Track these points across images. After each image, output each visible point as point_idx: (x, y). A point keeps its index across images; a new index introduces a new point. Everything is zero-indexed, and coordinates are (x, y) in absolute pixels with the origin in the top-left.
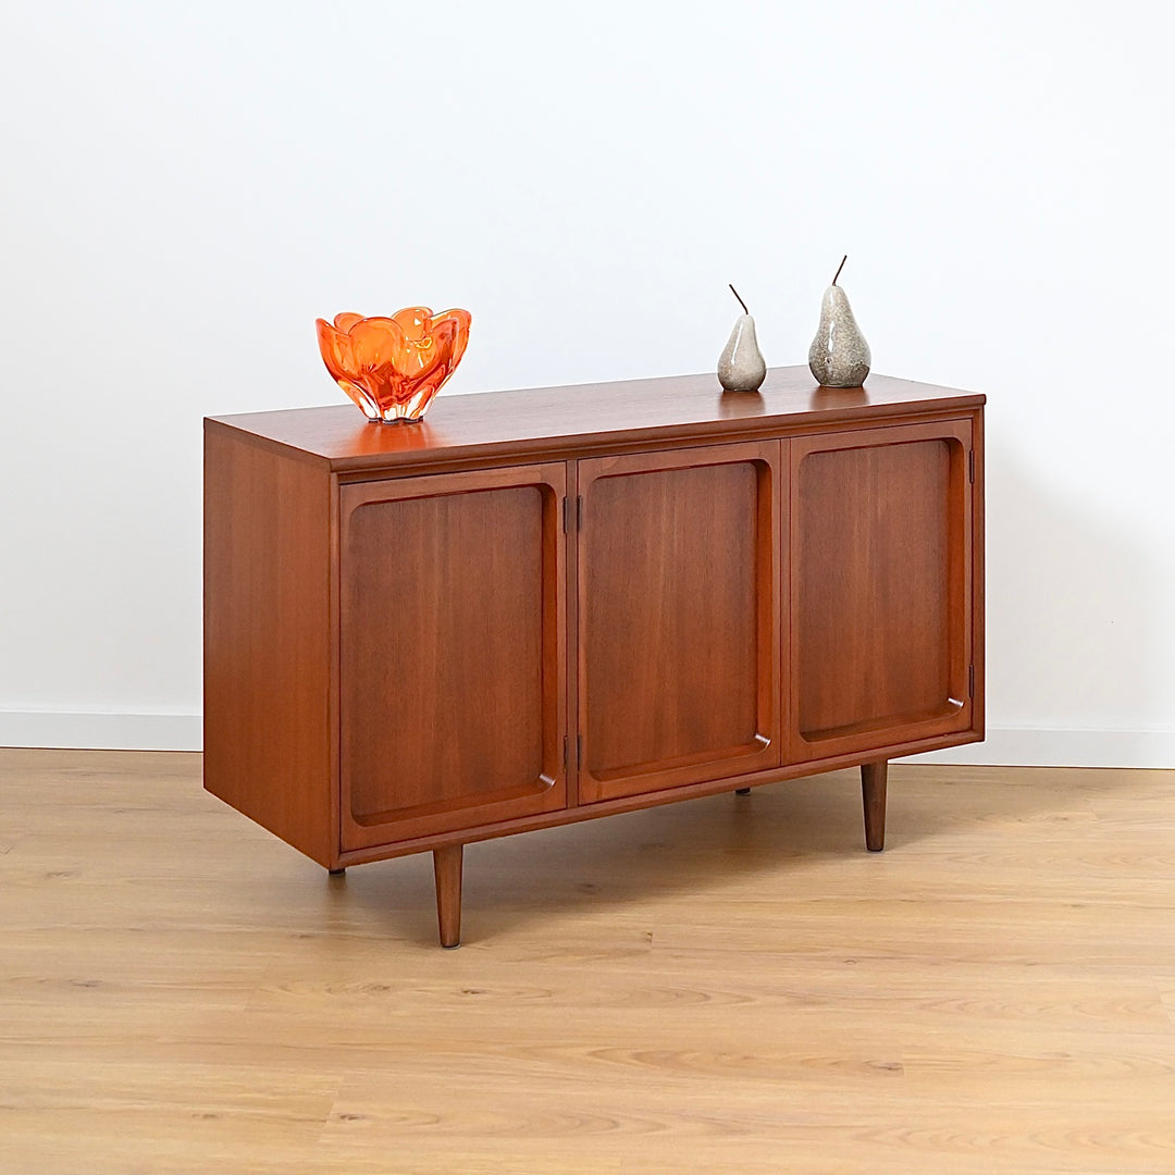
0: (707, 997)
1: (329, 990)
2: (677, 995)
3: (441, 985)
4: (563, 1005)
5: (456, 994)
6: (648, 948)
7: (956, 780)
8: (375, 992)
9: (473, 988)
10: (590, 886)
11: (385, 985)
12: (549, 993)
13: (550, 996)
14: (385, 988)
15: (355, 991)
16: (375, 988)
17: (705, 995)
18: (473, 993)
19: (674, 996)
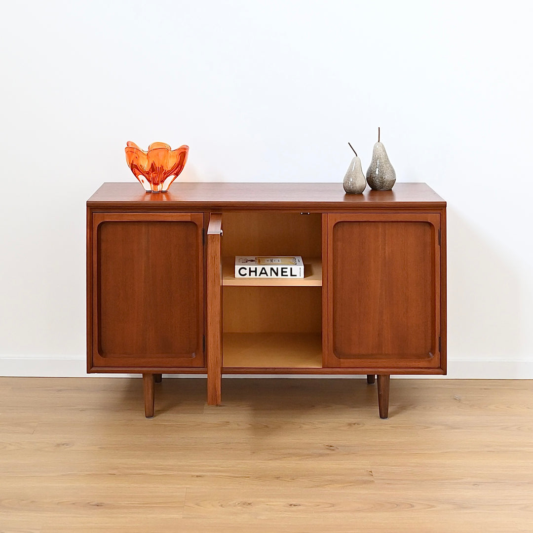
0: (412, 506)
1: (222, 506)
2: (397, 505)
3: (276, 502)
4: (342, 511)
5: (287, 506)
6: (373, 479)
7: (490, 387)
8: (244, 506)
9: (294, 503)
10: (331, 446)
11: (249, 502)
12: (333, 505)
13: (333, 506)
14: (249, 504)
15: (235, 506)
16: (244, 504)
17: (411, 505)
18: (294, 506)
19: (396, 505)
